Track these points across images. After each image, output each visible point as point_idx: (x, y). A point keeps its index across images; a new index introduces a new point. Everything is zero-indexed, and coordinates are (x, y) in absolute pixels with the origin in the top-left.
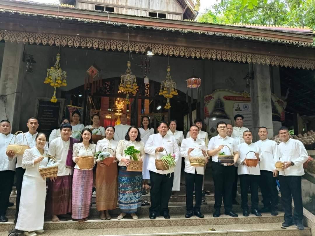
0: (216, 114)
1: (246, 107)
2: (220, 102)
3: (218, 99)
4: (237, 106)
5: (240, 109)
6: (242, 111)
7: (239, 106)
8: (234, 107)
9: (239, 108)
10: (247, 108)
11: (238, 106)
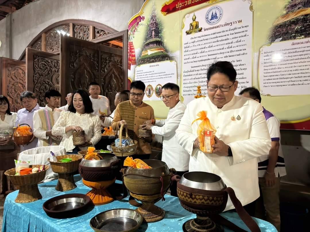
0: (147, 53)
1: (214, 17)
2: (155, 23)
3: (152, 18)
4: (191, 21)
5: (197, 26)
6: (203, 30)
7: (196, 20)
8: (183, 27)
9: (194, 24)
10: (216, 17)
11: (194, 20)
